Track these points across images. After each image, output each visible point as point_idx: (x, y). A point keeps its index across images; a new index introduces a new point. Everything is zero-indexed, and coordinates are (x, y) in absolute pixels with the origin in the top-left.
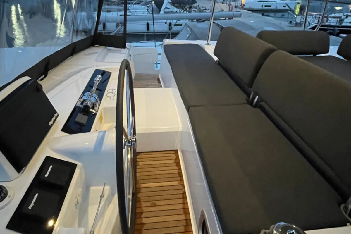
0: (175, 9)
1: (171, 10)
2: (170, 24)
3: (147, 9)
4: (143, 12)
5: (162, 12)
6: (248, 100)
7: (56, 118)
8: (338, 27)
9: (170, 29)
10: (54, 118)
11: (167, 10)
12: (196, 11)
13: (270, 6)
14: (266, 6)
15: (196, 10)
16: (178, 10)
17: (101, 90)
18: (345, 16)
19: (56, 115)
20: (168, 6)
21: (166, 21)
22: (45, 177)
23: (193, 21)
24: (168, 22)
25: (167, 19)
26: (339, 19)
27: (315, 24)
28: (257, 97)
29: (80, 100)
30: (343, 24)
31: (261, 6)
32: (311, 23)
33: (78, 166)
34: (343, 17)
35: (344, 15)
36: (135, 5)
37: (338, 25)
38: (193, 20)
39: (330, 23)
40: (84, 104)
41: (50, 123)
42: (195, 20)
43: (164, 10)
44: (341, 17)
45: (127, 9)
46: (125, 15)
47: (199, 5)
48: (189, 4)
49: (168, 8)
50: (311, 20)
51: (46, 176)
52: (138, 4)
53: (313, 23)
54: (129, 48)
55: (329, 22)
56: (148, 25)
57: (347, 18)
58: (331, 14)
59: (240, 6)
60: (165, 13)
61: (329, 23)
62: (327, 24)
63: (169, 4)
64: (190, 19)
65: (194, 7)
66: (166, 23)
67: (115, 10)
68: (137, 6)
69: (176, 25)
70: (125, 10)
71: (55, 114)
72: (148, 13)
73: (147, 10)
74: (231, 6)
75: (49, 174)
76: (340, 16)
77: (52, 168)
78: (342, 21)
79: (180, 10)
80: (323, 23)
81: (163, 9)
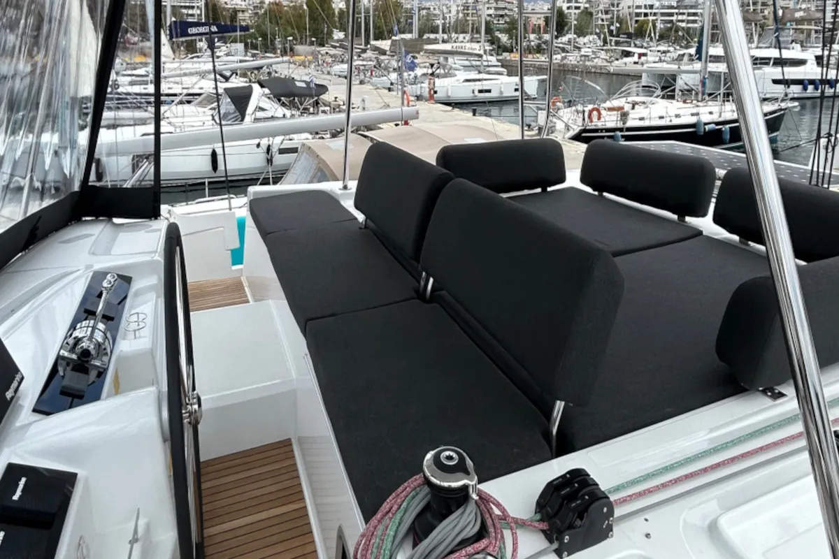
0: (281, 111)
1: (269, 114)
2: (268, 149)
3: (212, 115)
4: (201, 124)
5: (248, 119)
6: (417, 291)
7: (20, 383)
8: (621, 130)
9: (270, 161)
10: (15, 384)
11: (260, 114)
12: (328, 112)
13: (489, 91)
14: (480, 91)
15: (328, 108)
16: (288, 113)
17: (111, 319)
18: (631, 105)
19: (18, 378)
20: (262, 105)
21: (256, 141)
22: (14, 500)
23: (323, 138)
24: (264, 142)
25: (261, 136)
26: (619, 112)
27: (579, 126)
28: (431, 280)
29: (67, 343)
30: (630, 123)
31: (472, 91)
32: (571, 125)
33: (78, 476)
34: (627, 107)
35: (628, 103)
36: (180, 107)
37: (620, 125)
38: (324, 136)
39: (605, 121)
40: (78, 349)
41: (9, 395)
42: (328, 136)
43: (253, 114)
44: (622, 108)
45: (162, 117)
46: (157, 133)
47: (336, 98)
48: (311, 96)
49: (262, 109)
50: (569, 119)
51: (15, 498)
52: (189, 102)
53: (575, 124)
54: (168, 216)
55: (602, 119)
56: (214, 155)
57: (633, 108)
58: (605, 102)
59: (426, 94)
60: (257, 120)
61: (603, 123)
62: (600, 125)
63: (264, 98)
64: (317, 133)
65: (323, 103)
66: (258, 145)
67: (127, 123)
68: (186, 107)
69: (282, 151)
70: (158, 119)
71: (17, 374)
72: (214, 124)
73: (211, 118)
74: (405, 96)
75: (20, 494)
76: (621, 105)
77: (26, 482)
78: (624, 116)
79: (293, 112)
80: (593, 124)
81: (251, 112)
